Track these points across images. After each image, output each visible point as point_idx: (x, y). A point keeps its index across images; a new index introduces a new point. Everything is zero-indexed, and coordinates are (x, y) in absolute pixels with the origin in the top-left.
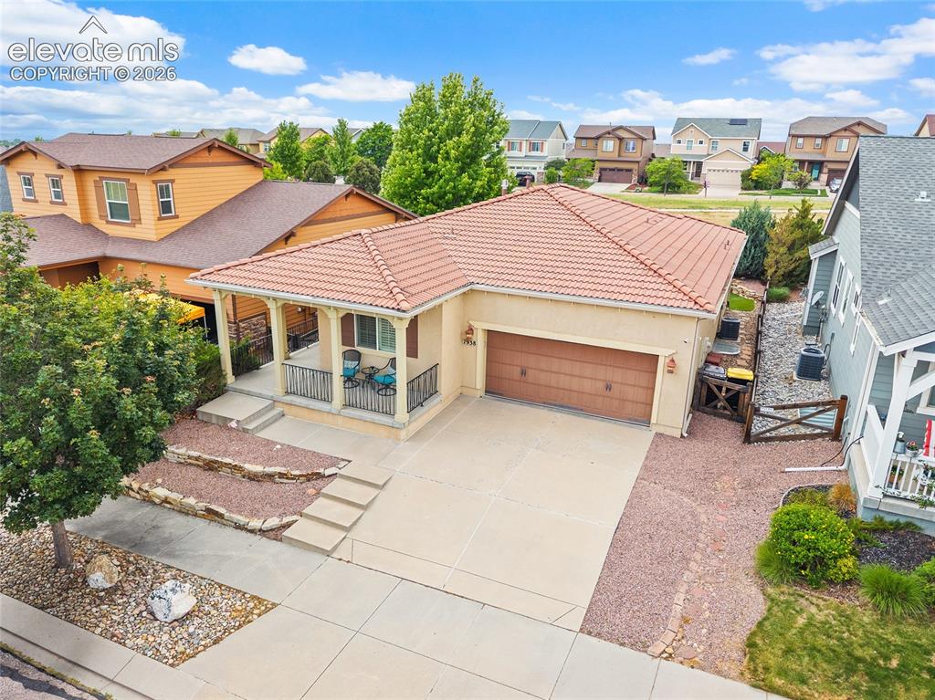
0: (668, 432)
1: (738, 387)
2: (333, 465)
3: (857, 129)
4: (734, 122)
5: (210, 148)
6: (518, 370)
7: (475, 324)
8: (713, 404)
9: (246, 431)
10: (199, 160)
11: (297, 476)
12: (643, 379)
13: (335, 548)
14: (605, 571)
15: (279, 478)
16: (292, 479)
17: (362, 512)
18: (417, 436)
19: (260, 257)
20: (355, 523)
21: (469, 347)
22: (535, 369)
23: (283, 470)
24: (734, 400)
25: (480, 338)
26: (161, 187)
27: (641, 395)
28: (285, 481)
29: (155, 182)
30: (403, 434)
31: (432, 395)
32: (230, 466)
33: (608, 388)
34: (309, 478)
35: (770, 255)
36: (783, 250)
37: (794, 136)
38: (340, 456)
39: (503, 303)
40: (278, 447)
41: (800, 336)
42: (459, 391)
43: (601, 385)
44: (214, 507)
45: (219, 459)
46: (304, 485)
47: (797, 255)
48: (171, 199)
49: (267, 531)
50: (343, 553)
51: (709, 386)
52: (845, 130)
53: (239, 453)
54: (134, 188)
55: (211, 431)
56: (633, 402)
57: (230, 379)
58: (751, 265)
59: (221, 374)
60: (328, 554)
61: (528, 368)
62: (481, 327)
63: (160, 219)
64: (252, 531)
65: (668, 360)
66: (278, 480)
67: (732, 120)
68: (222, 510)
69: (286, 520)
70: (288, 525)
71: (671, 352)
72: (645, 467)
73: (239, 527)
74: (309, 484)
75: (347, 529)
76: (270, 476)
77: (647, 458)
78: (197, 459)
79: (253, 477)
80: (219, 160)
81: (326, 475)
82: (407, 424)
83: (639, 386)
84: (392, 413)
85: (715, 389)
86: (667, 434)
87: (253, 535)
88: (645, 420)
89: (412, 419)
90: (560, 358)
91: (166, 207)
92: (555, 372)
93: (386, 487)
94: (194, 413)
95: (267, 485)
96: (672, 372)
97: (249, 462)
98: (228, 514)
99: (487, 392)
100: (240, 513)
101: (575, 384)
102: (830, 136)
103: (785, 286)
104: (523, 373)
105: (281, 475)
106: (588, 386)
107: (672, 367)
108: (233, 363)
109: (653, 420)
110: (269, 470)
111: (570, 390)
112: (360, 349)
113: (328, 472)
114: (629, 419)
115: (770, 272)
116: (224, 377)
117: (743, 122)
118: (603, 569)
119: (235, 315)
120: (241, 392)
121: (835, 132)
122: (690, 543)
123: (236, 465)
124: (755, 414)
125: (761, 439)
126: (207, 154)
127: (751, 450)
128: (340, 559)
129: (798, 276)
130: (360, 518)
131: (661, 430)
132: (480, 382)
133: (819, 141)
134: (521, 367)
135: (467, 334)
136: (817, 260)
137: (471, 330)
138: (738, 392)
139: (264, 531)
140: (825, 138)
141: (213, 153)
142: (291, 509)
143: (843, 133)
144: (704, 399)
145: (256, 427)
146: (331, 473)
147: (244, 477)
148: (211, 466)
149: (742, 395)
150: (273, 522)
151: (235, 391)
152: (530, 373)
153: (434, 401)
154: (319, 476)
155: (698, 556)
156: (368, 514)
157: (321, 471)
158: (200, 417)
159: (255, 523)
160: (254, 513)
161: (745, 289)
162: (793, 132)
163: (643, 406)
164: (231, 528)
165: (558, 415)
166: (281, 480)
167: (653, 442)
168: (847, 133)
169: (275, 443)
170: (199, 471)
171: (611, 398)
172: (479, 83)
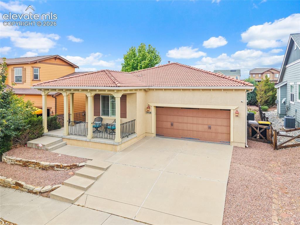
0: (239, 145)
1: (265, 127)
2: (84, 162)
3: (271, 71)
4: (232, 71)
5: (55, 58)
6: (169, 124)
7: (151, 104)
8: (255, 136)
9: (47, 150)
10: (51, 62)
11: (65, 166)
12: (225, 122)
13: (77, 199)
14: (227, 205)
15: (57, 168)
16: (63, 168)
17: (94, 181)
18: (125, 150)
19: (63, 78)
20: (89, 187)
21: (149, 115)
22: (177, 122)
23: (59, 164)
24: (264, 133)
25: (153, 110)
26: (35, 69)
27: (224, 129)
28: (59, 169)
29: (33, 67)
30: (118, 148)
31: (132, 133)
32: (34, 163)
33: (210, 128)
34: (71, 167)
35: (258, 95)
36: (263, 93)
37: (251, 74)
38: (88, 158)
39: (162, 94)
40: (60, 155)
41: (279, 118)
42: (145, 135)
43: (206, 127)
44: (20, 182)
45: (30, 160)
46: (68, 171)
47: (268, 94)
48: (38, 74)
49: (44, 193)
50: (81, 202)
51: (252, 127)
52: (268, 71)
53: (40, 158)
54: (25, 70)
55: (31, 150)
56: (221, 133)
57: (46, 130)
58: (251, 100)
59: (42, 128)
60: (72, 202)
61: (174, 122)
62: (153, 105)
63: (33, 80)
64: (36, 193)
65: (235, 111)
66: (56, 169)
67: (231, 70)
68: (23, 183)
69: (54, 187)
70: (55, 189)
71: (236, 107)
72: (233, 158)
73: (30, 191)
74: (71, 170)
75: (85, 189)
76: (52, 167)
77: (233, 155)
78: (20, 161)
79: (44, 168)
80: (59, 63)
81: (80, 166)
82: (120, 143)
83: (223, 126)
84: (114, 139)
85: (255, 129)
86: (239, 146)
87: (35, 195)
88: (228, 142)
89: (123, 141)
90: (187, 116)
91: (36, 77)
92: (186, 123)
93: (109, 170)
94: (26, 144)
95: (50, 172)
96: (237, 116)
97: (44, 161)
98: (25, 185)
99: (157, 135)
100: (32, 184)
101: (195, 127)
102: (263, 73)
103: (266, 105)
104: (172, 125)
105: (58, 166)
106: (200, 128)
107: (237, 114)
108: (48, 124)
109: (232, 140)
110: (52, 164)
111: (193, 131)
112: (103, 117)
113: (80, 165)
114: (221, 142)
115: (259, 101)
116: (43, 129)
117: (235, 71)
118: (225, 204)
119: (56, 112)
120: (50, 136)
121: (265, 72)
122: (269, 190)
123: (37, 163)
124: (277, 135)
125: (281, 147)
126: (54, 60)
127: (279, 152)
128: (79, 205)
129: (269, 102)
130: (92, 184)
131: (236, 145)
132: (154, 130)
133: (260, 75)
134: (171, 122)
135: (147, 108)
136: (280, 88)
137: (149, 107)
138: (266, 129)
139: (42, 193)
140: (262, 74)
141: (56, 60)
142: (59, 182)
143: (267, 72)
144: (251, 134)
145: (52, 148)
146: (82, 165)
147: (40, 168)
148: (25, 165)
149: (267, 130)
150: (48, 188)
151: (47, 135)
152: (175, 124)
153: (133, 136)
154: (76, 166)
155: (275, 196)
156: (97, 183)
157: (78, 164)
158: (28, 145)
159: (38, 189)
160: (39, 184)
161: (251, 108)
162: (251, 73)
163: (226, 135)
164: (26, 192)
165: (189, 142)
166: (58, 169)
167: (233, 149)
168: (269, 72)
169: (58, 154)
170: (19, 167)
171: (211, 133)
172: (151, 46)
